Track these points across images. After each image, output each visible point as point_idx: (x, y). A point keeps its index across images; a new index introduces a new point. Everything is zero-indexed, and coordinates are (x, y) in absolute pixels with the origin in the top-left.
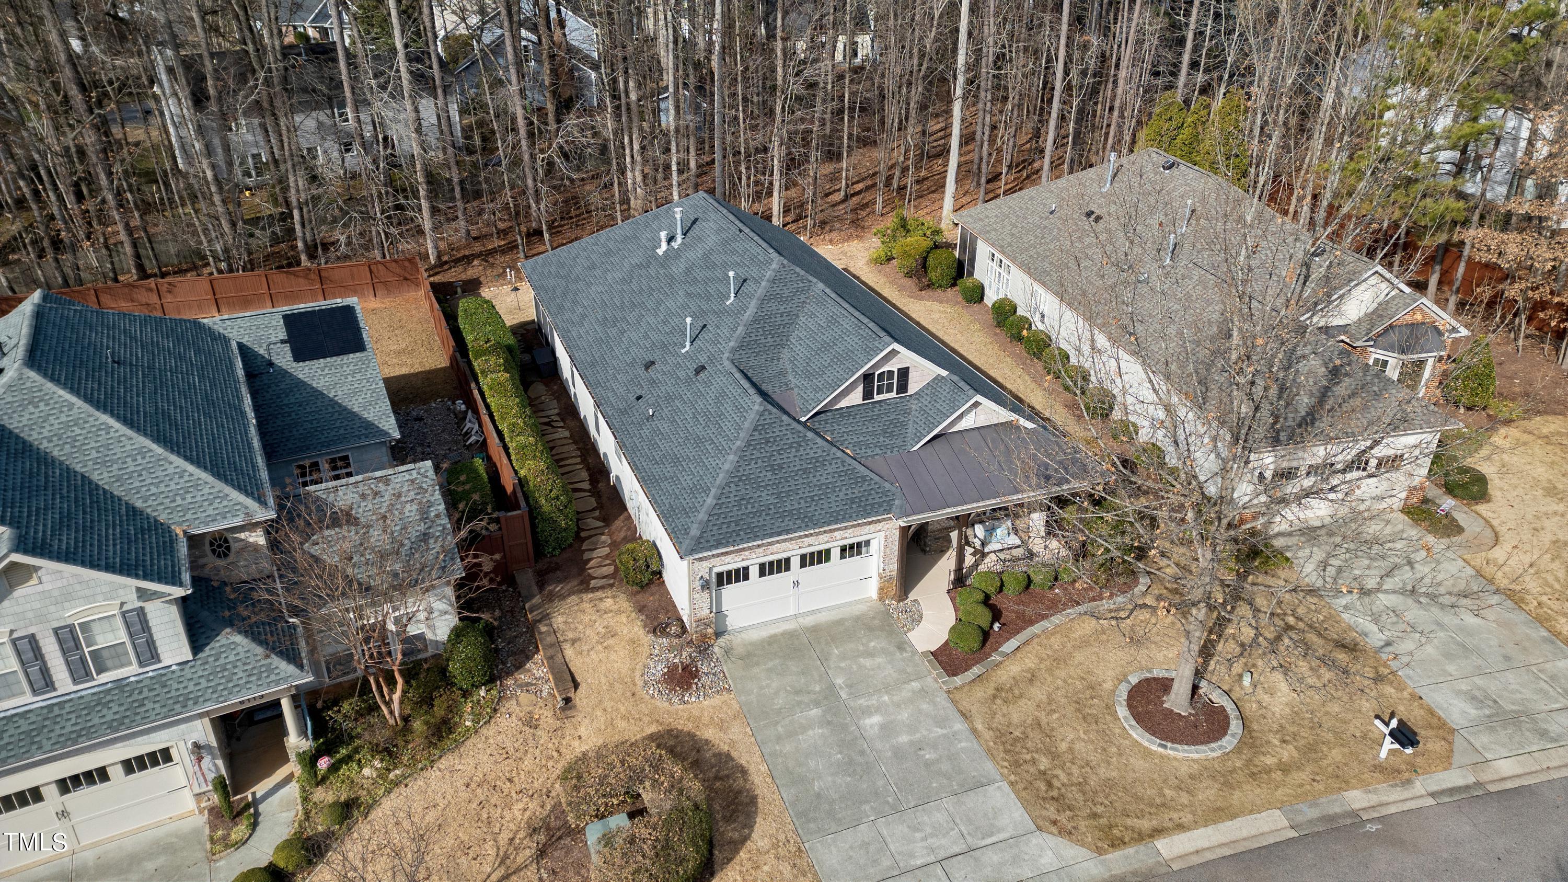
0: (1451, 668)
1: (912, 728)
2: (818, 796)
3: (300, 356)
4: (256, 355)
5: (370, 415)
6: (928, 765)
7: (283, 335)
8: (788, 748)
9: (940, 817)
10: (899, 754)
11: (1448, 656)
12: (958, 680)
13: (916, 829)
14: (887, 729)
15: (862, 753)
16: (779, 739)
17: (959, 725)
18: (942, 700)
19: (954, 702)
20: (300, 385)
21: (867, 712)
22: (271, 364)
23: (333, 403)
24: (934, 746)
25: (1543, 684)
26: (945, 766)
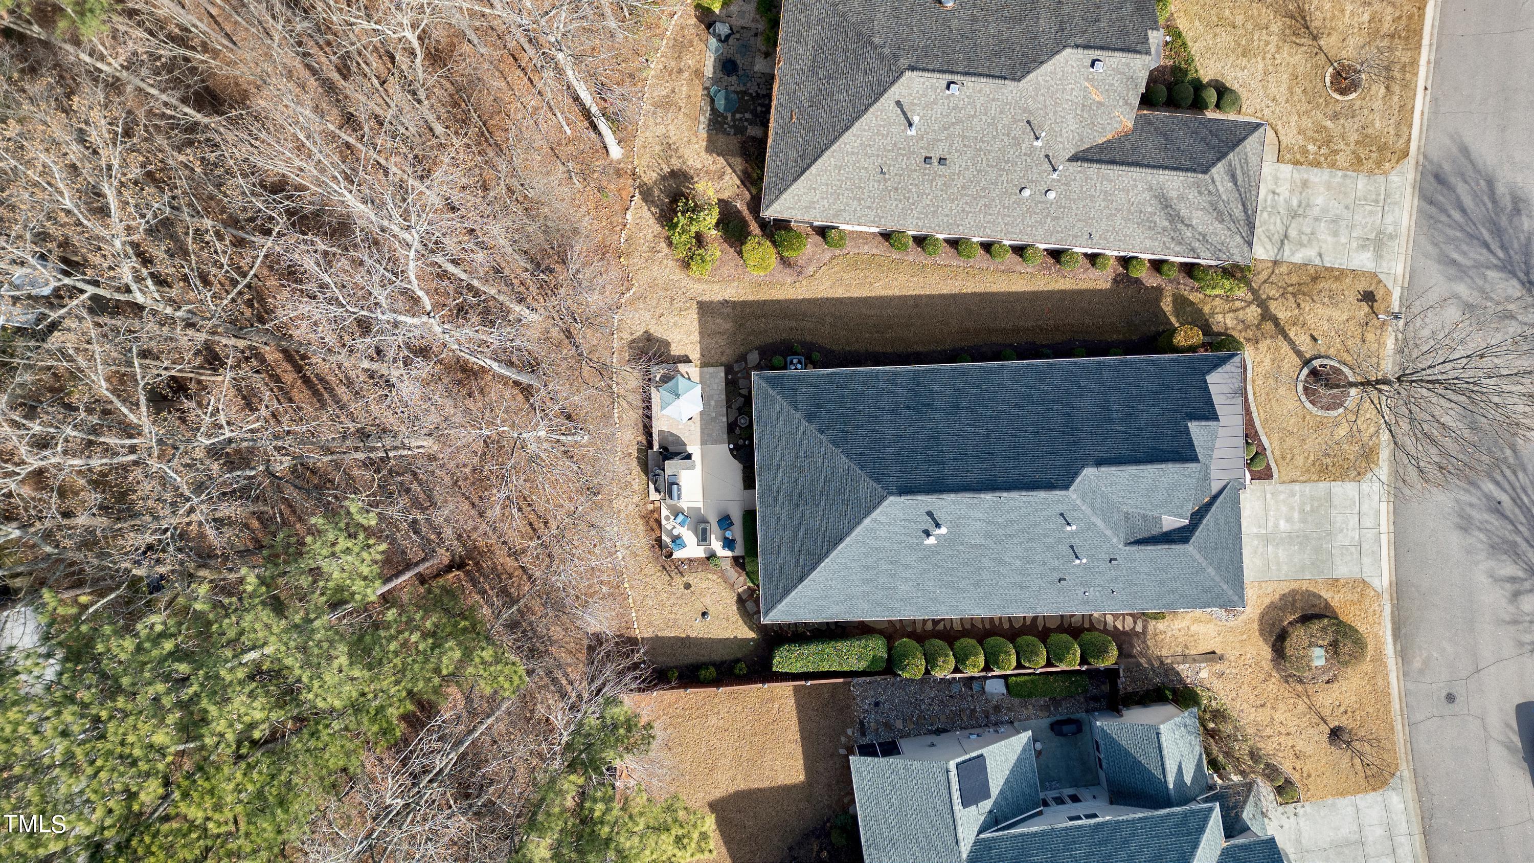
0: (1343, 240)
1: (1292, 508)
2: (1313, 564)
3: (988, 796)
4: (985, 821)
5: (1019, 749)
6: (1312, 511)
7: (974, 807)
8: (1285, 568)
9: (1339, 518)
10: (1304, 521)
11: (1336, 234)
12: (1276, 475)
13: (1341, 531)
14: (1289, 520)
15: (1298, 537)
16: (1279, 570)
17: (1297, 487)
18: (1281, 488)
19: (1284, 482)
20: (1002, 792)
21: (1276, 525)
22: (990, 812)
23: (1012, 771)
24: (1305, 504)
25: (1368, 208)
26: (1316, 504)
